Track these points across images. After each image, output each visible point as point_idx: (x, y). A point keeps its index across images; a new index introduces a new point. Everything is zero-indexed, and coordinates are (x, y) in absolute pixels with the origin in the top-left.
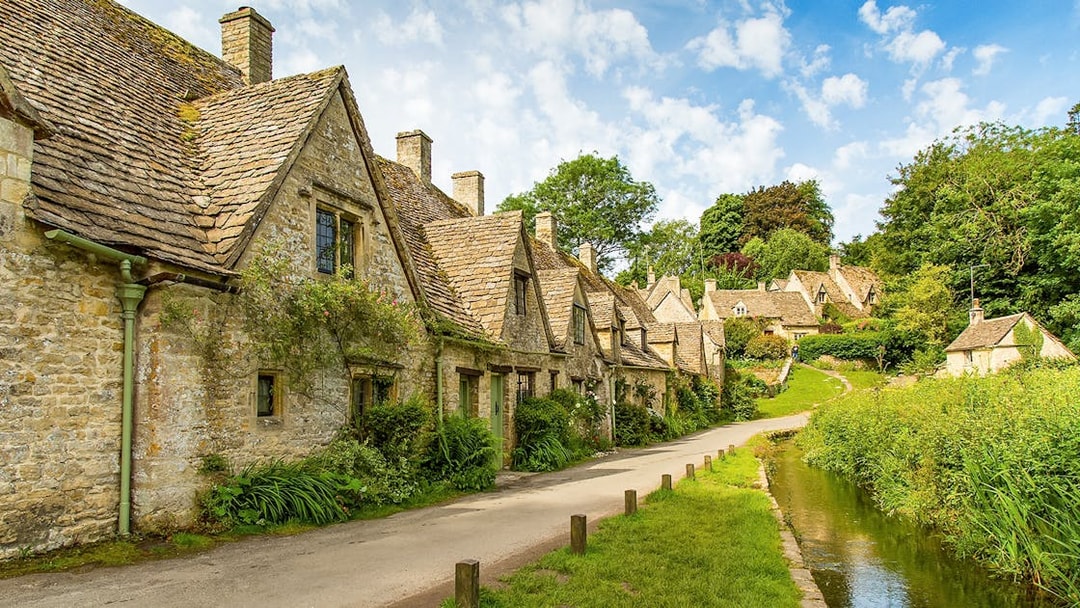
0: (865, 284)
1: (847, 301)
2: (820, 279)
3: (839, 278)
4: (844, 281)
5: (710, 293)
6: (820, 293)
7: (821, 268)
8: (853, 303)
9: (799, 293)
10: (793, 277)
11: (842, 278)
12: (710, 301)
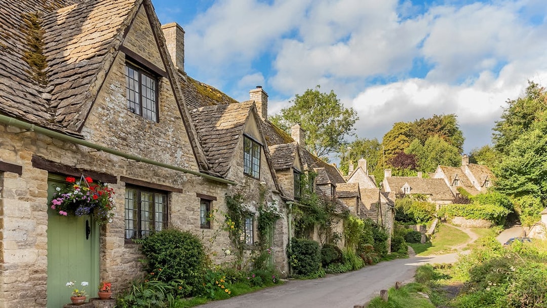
0: (483, 175)
1: (471, 186)
2: (456, 172)
3: (467, 171)
4: (471, 173)
5: (388, 179)
6: (455, 180)
7: (456, 164)
8: (476, 187)
9: (443, 179)
10: (439, 169)
11: (469, 171)
12: (387, 183)
